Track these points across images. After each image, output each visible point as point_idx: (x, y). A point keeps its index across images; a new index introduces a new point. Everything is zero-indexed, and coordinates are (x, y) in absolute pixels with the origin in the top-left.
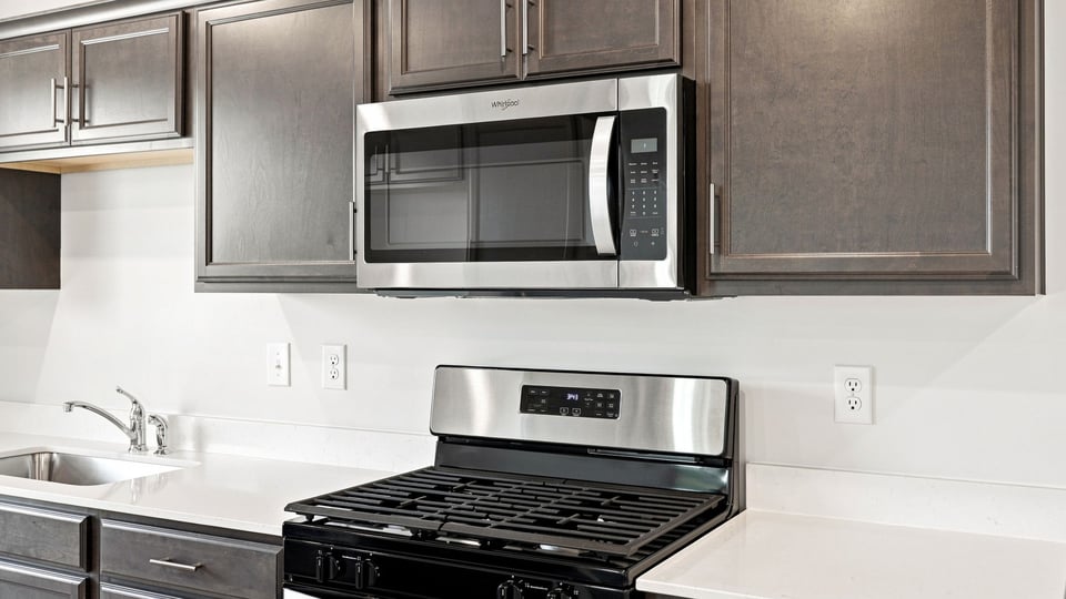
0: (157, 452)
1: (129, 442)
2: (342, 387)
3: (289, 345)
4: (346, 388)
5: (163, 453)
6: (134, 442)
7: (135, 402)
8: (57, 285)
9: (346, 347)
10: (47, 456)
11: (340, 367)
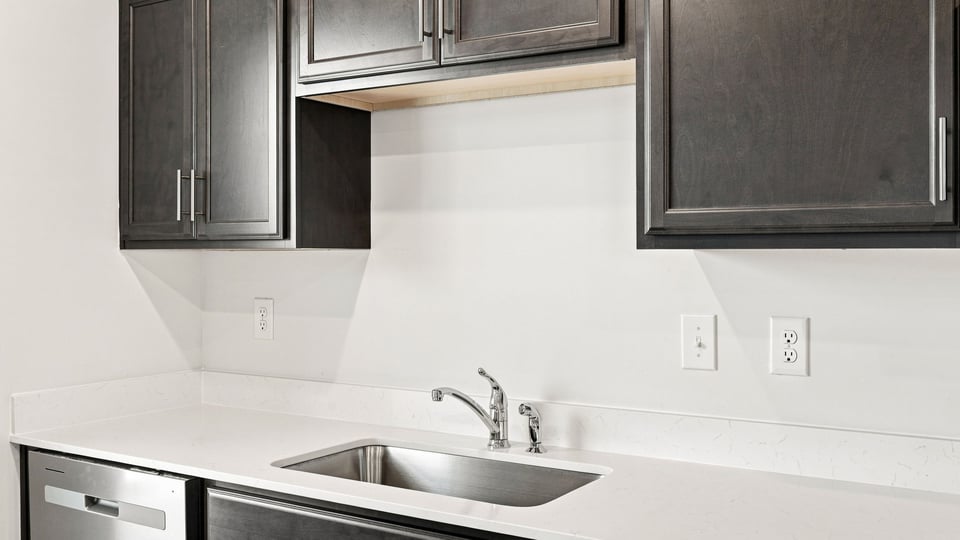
0: (531, 450)
1: (489, 436)
2: (804, 373)
3: (716, 317)
4: (809, 374)
5: (537, 451)
6: (494, 435)
7: (497, 388)
8: (366, 244)
9: (809, 320)
10: (379, 450)
11: (800, 346)
